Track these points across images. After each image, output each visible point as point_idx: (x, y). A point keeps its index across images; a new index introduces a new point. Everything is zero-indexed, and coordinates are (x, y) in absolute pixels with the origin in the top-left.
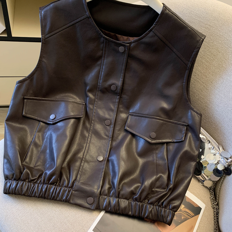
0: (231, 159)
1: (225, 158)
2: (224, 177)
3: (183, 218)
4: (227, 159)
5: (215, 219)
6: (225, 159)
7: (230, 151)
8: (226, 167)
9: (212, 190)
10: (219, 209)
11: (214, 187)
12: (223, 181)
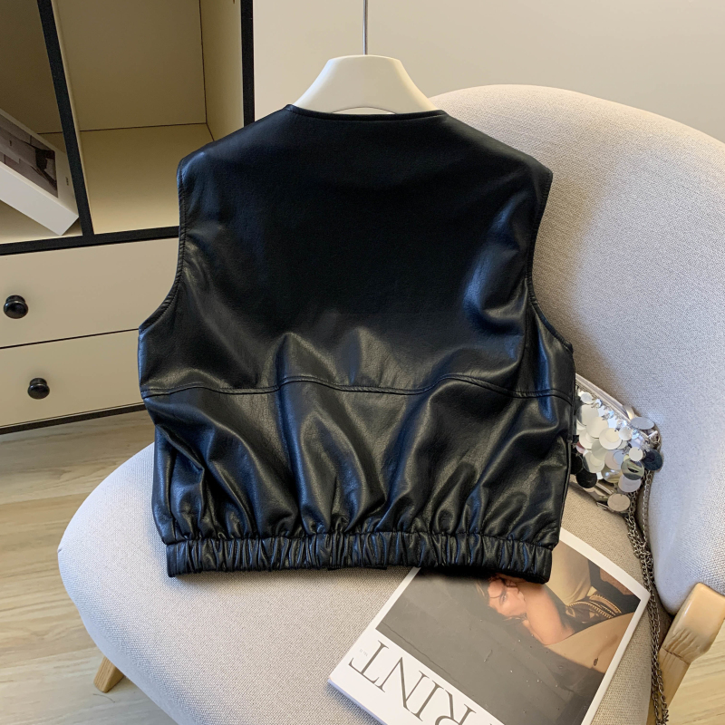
0: (656, 432)
1: (643, 431)
2: (649, 477)
3: (592, 615)
4: (647, 432)
5: (646, 581)
6: (642, 433)
7: (650, 415)
8: (648, 451)
9: (632, 519)
10: (651, 556)
11: (634, 510)
12: (649, 487)
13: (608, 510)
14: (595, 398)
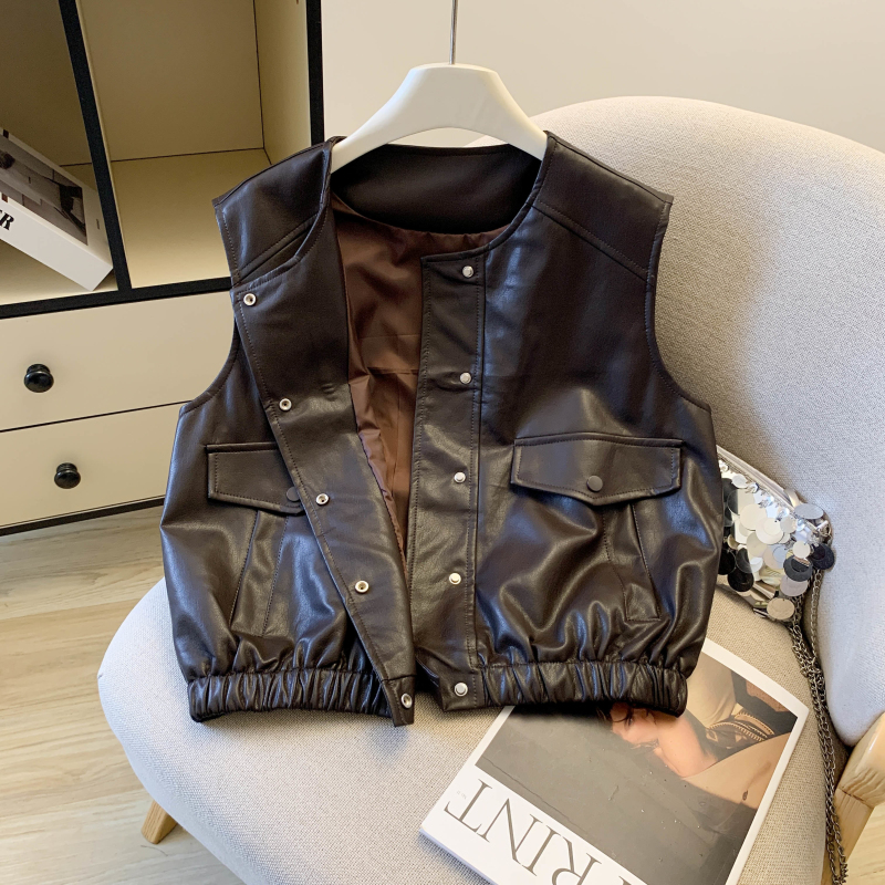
0: (826, 522)
1: (810, 521)
2: (818, 577)
3: (738, 738)
4: (814, 522)
5: (817, 705)
6: (809, 523)
7: (818, 501)
8: (817, 545)
9: (797, 629)
10: (822, 675)
11: (800, 617)
12: (818, 590)
13: (767, 618)
14: (750, 481)
